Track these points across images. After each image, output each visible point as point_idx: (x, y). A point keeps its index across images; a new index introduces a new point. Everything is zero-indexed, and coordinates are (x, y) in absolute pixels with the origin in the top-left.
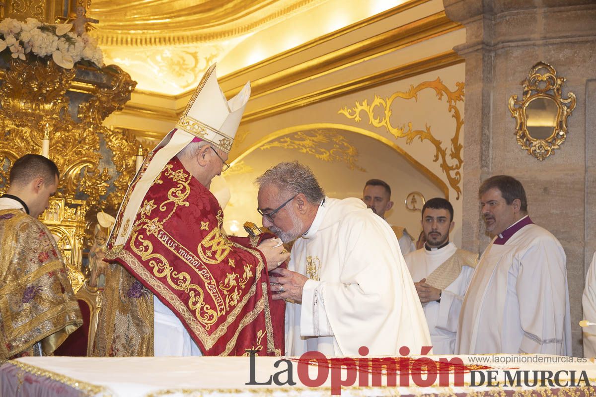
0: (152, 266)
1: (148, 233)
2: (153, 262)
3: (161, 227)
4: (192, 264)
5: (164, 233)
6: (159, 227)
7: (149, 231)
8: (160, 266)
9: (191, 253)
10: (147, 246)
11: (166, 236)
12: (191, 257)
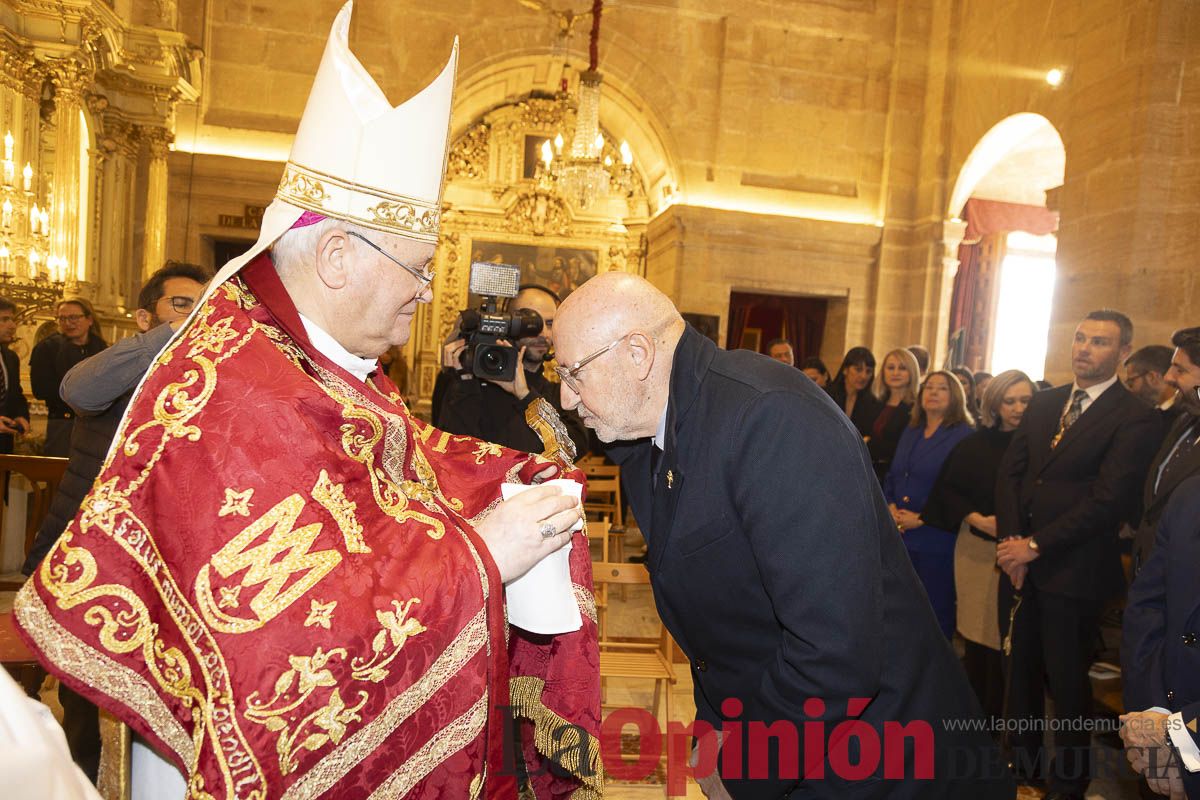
0: (96, 622)
1: (84, 525)
2: (100, 609)
3: (126, 504)
4: (186, 627)
5: (134, 522)
6: (118, 505)
7: (88, 518)
8: (122, 616)
9: (181, 596)
10: (78, 563)
11: (139, 532)
12: (184, 610)
